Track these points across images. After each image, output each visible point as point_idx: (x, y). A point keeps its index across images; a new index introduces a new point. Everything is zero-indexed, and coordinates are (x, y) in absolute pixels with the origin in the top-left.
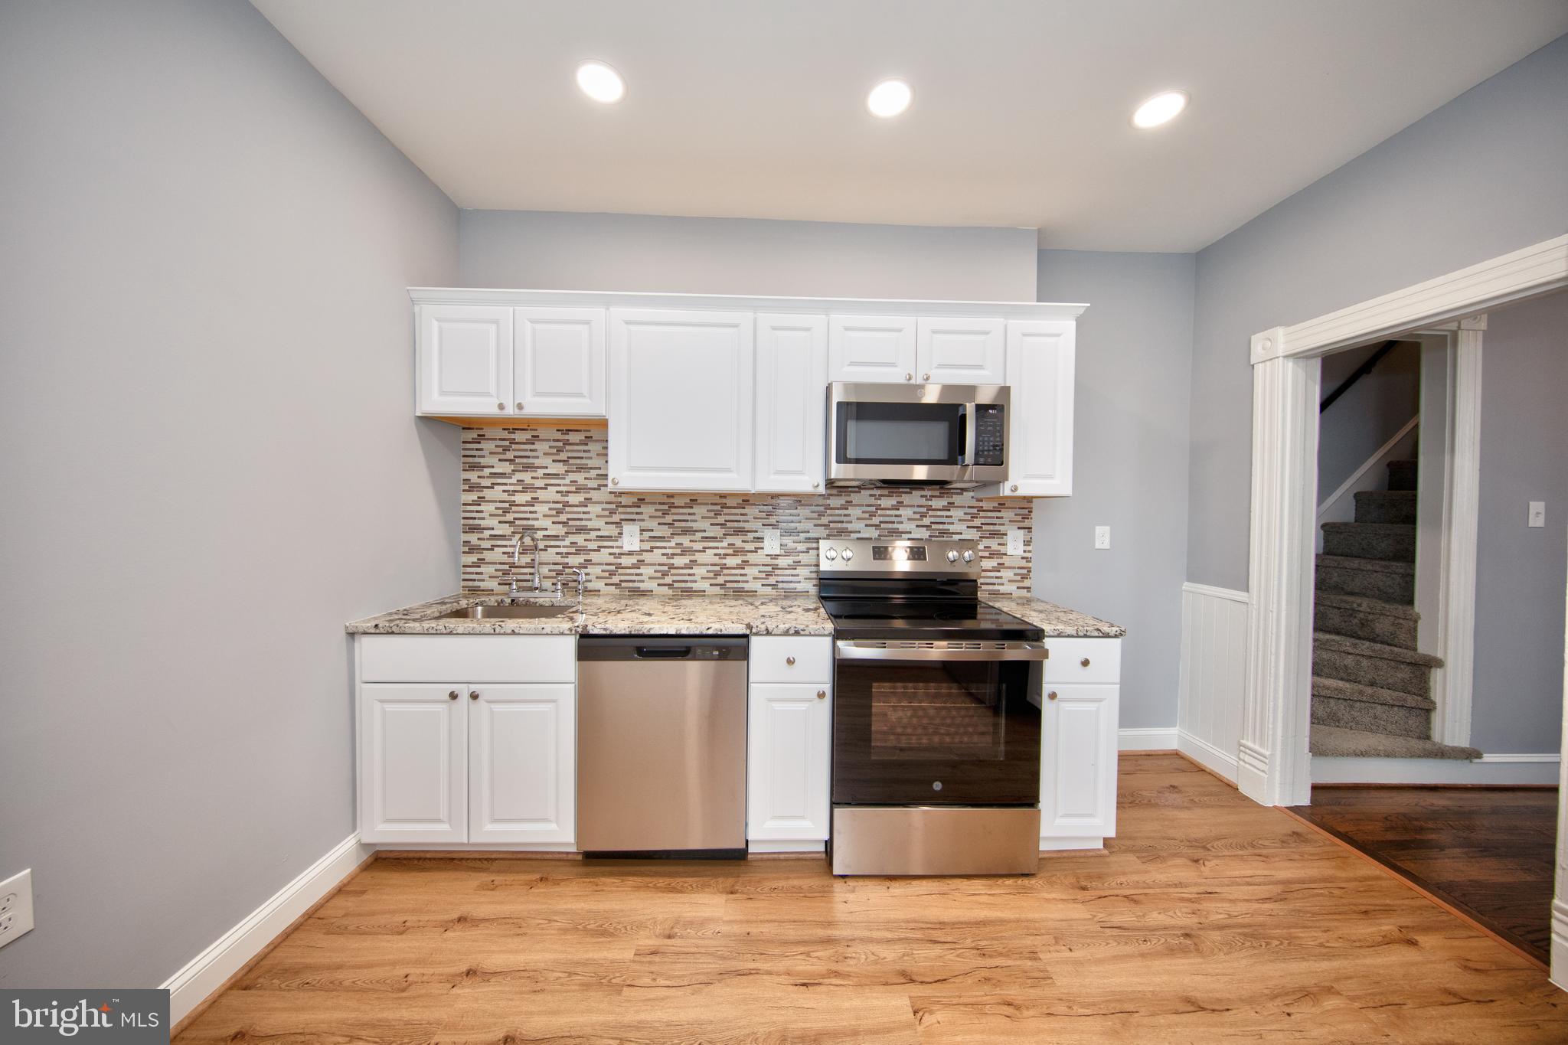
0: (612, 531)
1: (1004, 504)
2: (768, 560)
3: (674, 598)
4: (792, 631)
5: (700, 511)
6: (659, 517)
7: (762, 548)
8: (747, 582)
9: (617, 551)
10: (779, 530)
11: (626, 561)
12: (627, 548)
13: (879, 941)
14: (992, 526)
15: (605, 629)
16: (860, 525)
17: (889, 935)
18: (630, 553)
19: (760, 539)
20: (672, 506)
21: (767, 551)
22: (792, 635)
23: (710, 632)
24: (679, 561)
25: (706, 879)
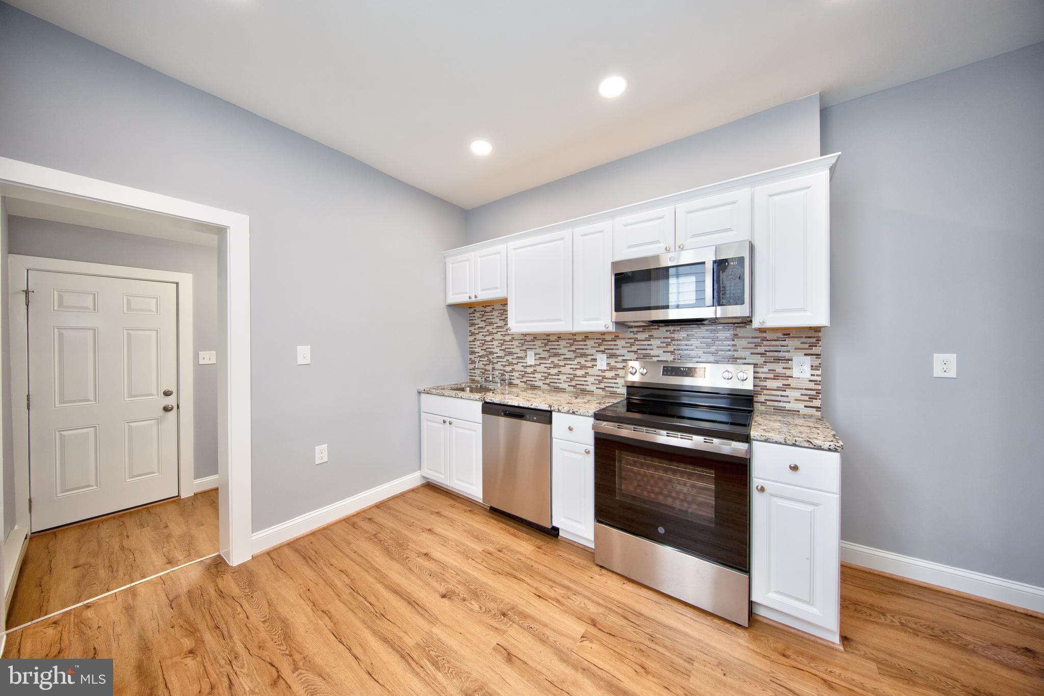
0: (522, 354)
1: (789, 334)
2: (600, 373)
3: (550, 391)
4: (571, 412)
5: (563, 343)
6: (543, 347)
7: (596, 365)
8: (588, 385)
9: (525, 364)
10: (606, 355)
11: (529, 370)
12: (529, 363)
13: (593, 602)
14: (776, 353)
15: (491, 400)
16: (660, 352)
17: (601, 602)
18: (530, 366)
19: (595, 360)
20: (549, 341)
21: (599, 367)
22: (571, 414)
23: (532, 407)
24: (553, 371)
25: (532, 538)
